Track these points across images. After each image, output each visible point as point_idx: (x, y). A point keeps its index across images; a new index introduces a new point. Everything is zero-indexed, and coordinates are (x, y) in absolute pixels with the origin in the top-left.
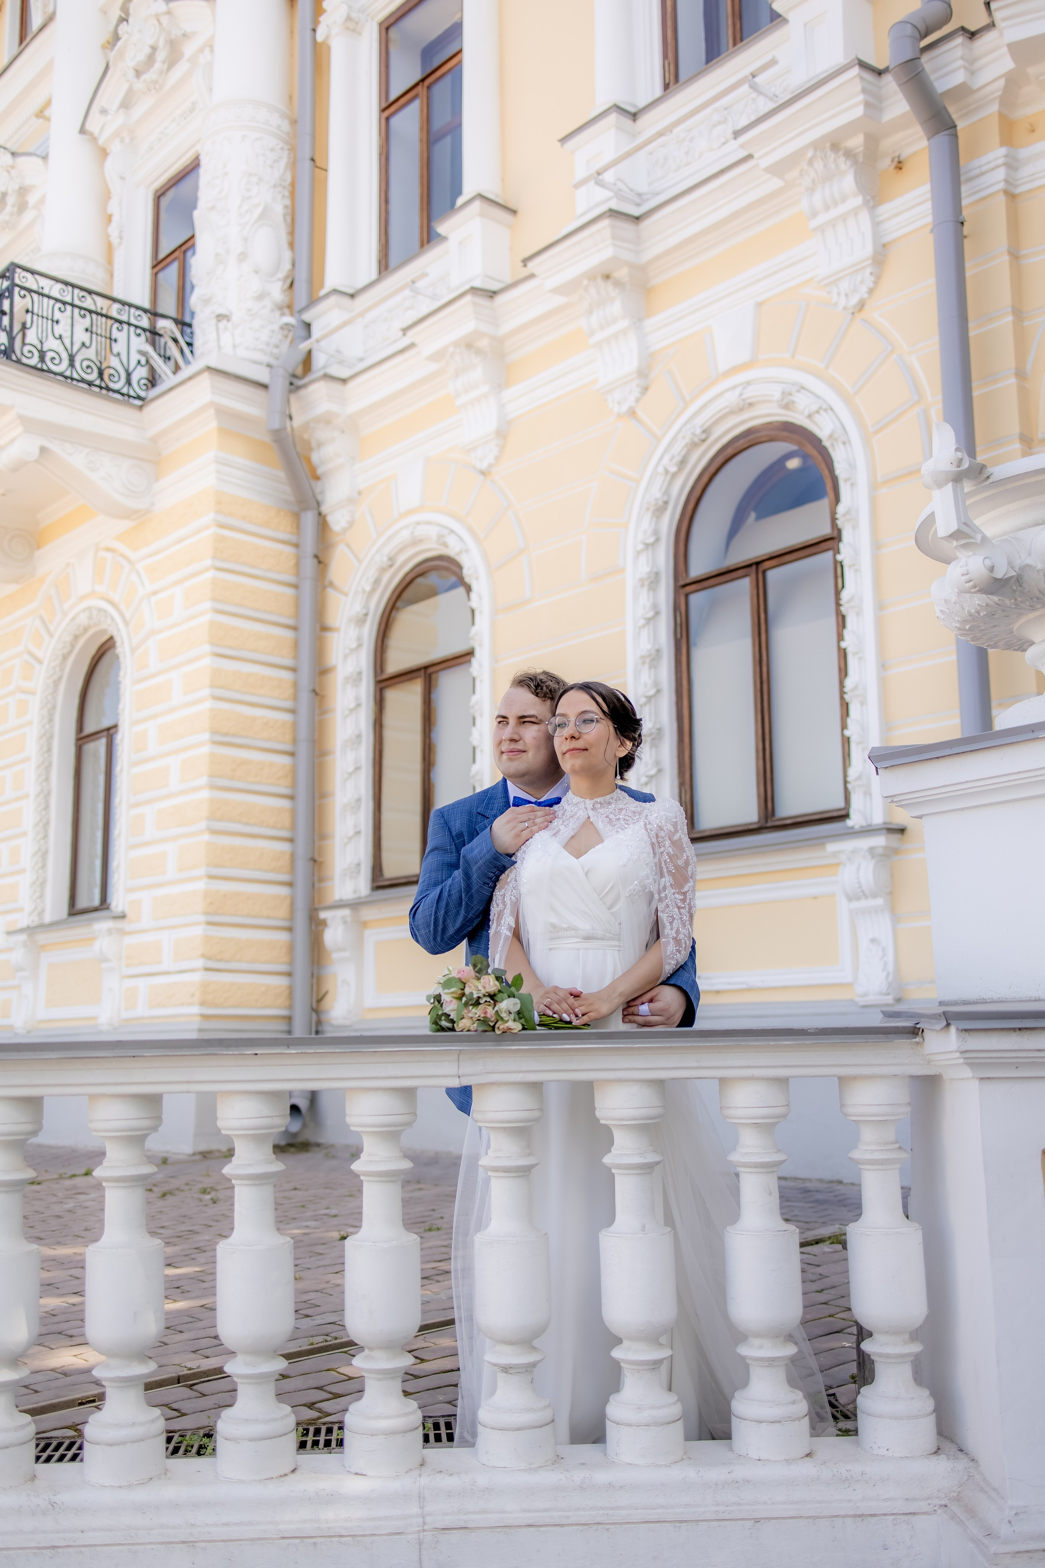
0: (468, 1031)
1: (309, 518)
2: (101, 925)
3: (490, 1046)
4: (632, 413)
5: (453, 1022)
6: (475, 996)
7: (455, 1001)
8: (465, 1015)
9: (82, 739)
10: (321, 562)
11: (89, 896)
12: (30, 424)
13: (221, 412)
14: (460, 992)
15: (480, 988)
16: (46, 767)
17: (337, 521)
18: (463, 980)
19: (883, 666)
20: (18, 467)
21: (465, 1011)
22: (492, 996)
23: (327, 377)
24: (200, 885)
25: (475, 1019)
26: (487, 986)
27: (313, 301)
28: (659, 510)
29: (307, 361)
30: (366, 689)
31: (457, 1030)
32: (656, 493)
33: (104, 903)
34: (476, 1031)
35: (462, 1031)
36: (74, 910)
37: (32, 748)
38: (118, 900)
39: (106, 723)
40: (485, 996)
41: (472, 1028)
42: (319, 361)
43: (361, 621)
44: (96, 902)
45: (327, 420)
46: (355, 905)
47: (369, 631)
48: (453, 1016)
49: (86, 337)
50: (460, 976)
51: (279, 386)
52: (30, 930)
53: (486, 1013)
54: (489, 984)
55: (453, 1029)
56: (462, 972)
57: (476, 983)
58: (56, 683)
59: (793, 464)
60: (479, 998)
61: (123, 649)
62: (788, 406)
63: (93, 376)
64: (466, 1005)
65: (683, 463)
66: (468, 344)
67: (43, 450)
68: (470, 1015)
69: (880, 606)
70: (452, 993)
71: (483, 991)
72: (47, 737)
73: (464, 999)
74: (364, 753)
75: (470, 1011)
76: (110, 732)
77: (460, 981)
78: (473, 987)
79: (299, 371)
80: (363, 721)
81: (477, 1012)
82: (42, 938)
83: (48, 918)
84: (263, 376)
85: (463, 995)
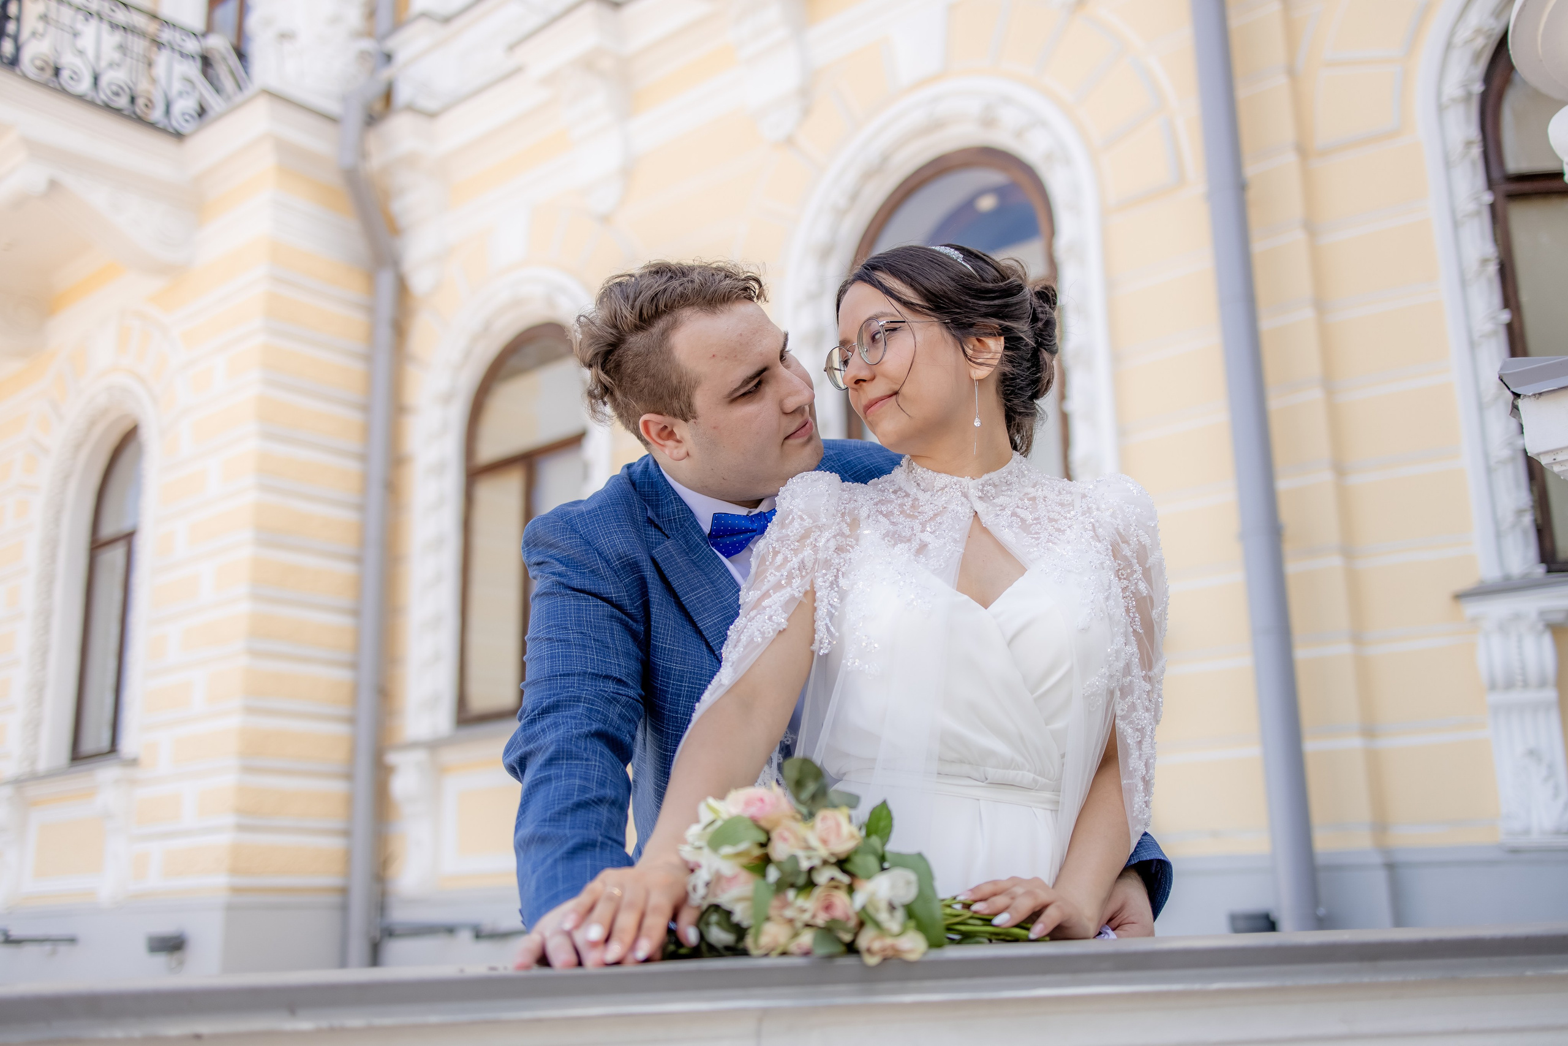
0: (784, 954)
1: (386, 280)
2: (106, 774)
3: (844, 996)
4: (790, 141)
5: (740, 931)
6: (805, 865)
7: (745, 876)
8: (773, 913)
9: (97, 546)
10: (400, 329)
11: (96, 738)
12: (37, 150)
13: (283, 147)
14: (757, 852)
15: (814, 842)
16: (48, 580)
17: (420, 281)
18: (763, 823)
19: (1122, 432)
20: (20, 202)
21: (775, 903)
22: (842, 863)
23: (411, 108)
24: (235, 721)
25: (799, 924)
26: (833, 839)
27: (398, 24)
28: (825, 253)
29: (388, 96)
30: (452, 481)
31: (754, 951)
32: (821, 233)
33: (113, 747)
34: (807, 954)
35: (766, 955)
36: (77, 756)
37: (32, 556)
38: (129, 744)
39: (125, 526)
40: (825, 863)
41: (793, 947)
42: (404, 94)
43: (447, 399)
44: (105, 743)
45: (411, 161)
46: (433, 745)
47: (457, 413)
48: (741, 914)
49: (116, 56)
50: (753, 811)
51: (354, 119)
52: (18, 782)
53: (828, 907)
54: (838, 833)
55: (736, 950)
56: (759, 804)
57: (802, 829)
58: (66, 478)
59: (987, 203)
60: (811, 870)
61: (151, 438)
62: (989, 121)
63: (123, 102)
64: (782, 886)
65: (854, 197)
66: (588, 64)
67: (53, 184)
68: (789, 913)
69: (1116, 358)
70: (738, 855)
71: (823, 852)
72: (51, 545)
73: (773, 874)
74: (448, 559)
75: (786, 905)
76: (128, 538)
77: (755, 822)
78: (792, 840)
79: (378, 106)
80: (448, 520)
81: (806, 906)
82: (33, 791)
83: (42, 766)
84: (333, 107)
85: (766, 860)
